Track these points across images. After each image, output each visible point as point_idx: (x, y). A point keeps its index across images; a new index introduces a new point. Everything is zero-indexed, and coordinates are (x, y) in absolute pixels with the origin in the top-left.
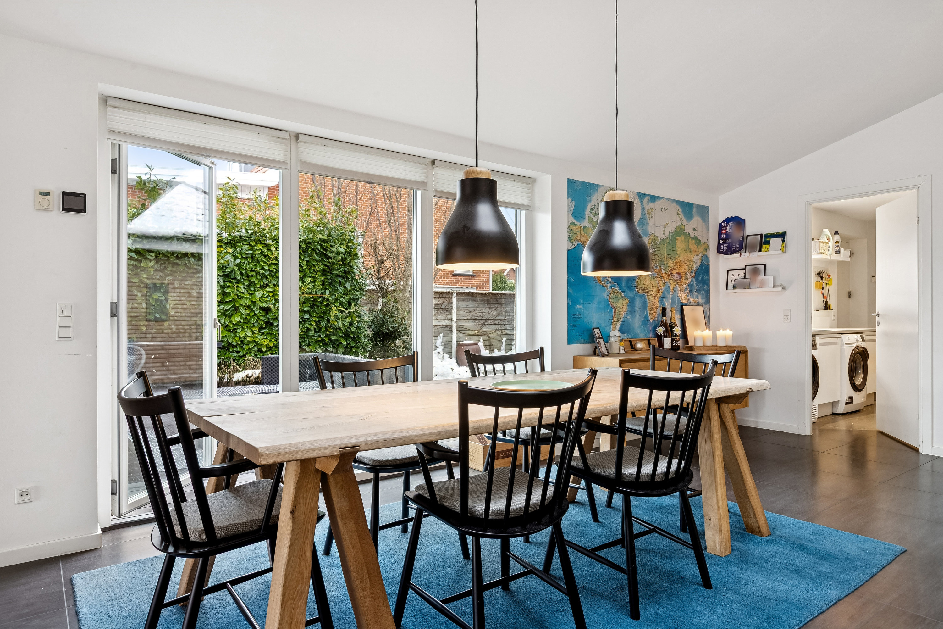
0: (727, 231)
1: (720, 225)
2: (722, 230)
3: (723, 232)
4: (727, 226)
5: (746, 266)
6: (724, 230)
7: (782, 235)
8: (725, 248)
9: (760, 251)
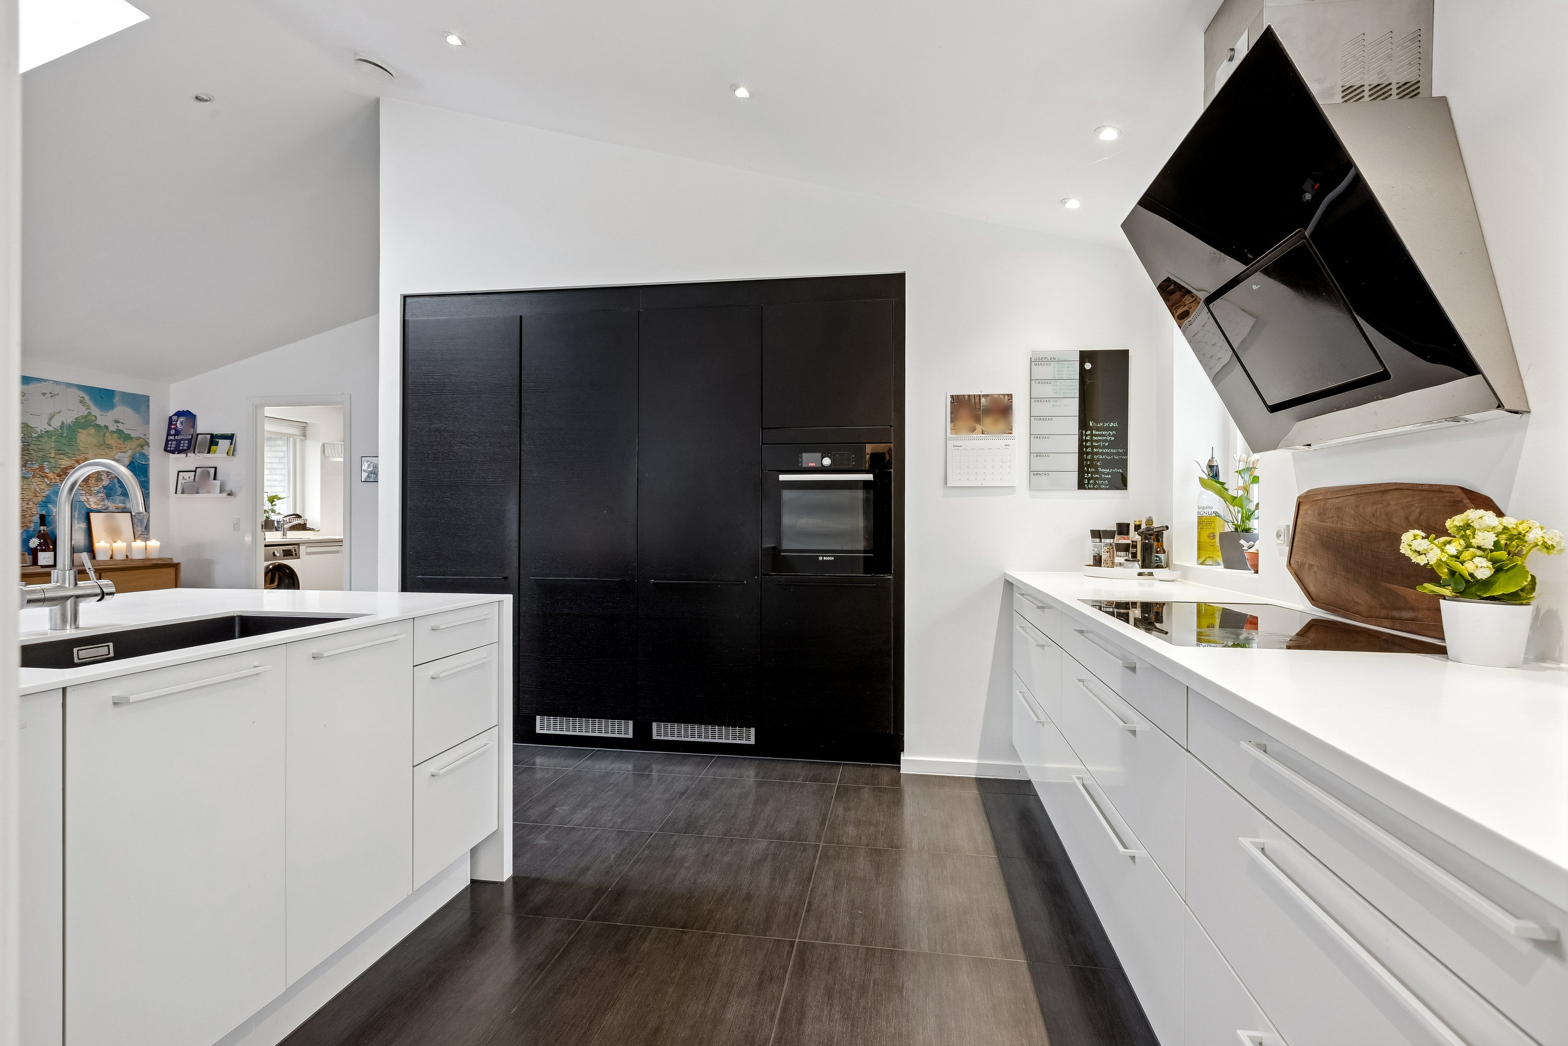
0: (177, 427)
1: (170, 418)
2: (172, 424)
3: (173, 427)
4: (177, 420)
5: (196, 468)
6: (174, 424)
7: (231, 437)
8: (173, 446)
9: (209, 452)
